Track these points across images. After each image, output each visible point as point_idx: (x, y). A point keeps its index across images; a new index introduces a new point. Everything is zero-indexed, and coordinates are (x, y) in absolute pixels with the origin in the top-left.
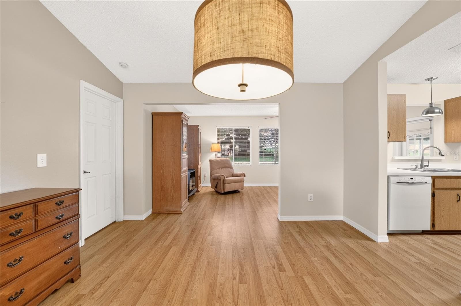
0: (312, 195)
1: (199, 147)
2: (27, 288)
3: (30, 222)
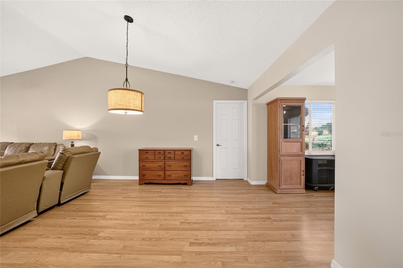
2: (173, 175)
3: (173, 156)
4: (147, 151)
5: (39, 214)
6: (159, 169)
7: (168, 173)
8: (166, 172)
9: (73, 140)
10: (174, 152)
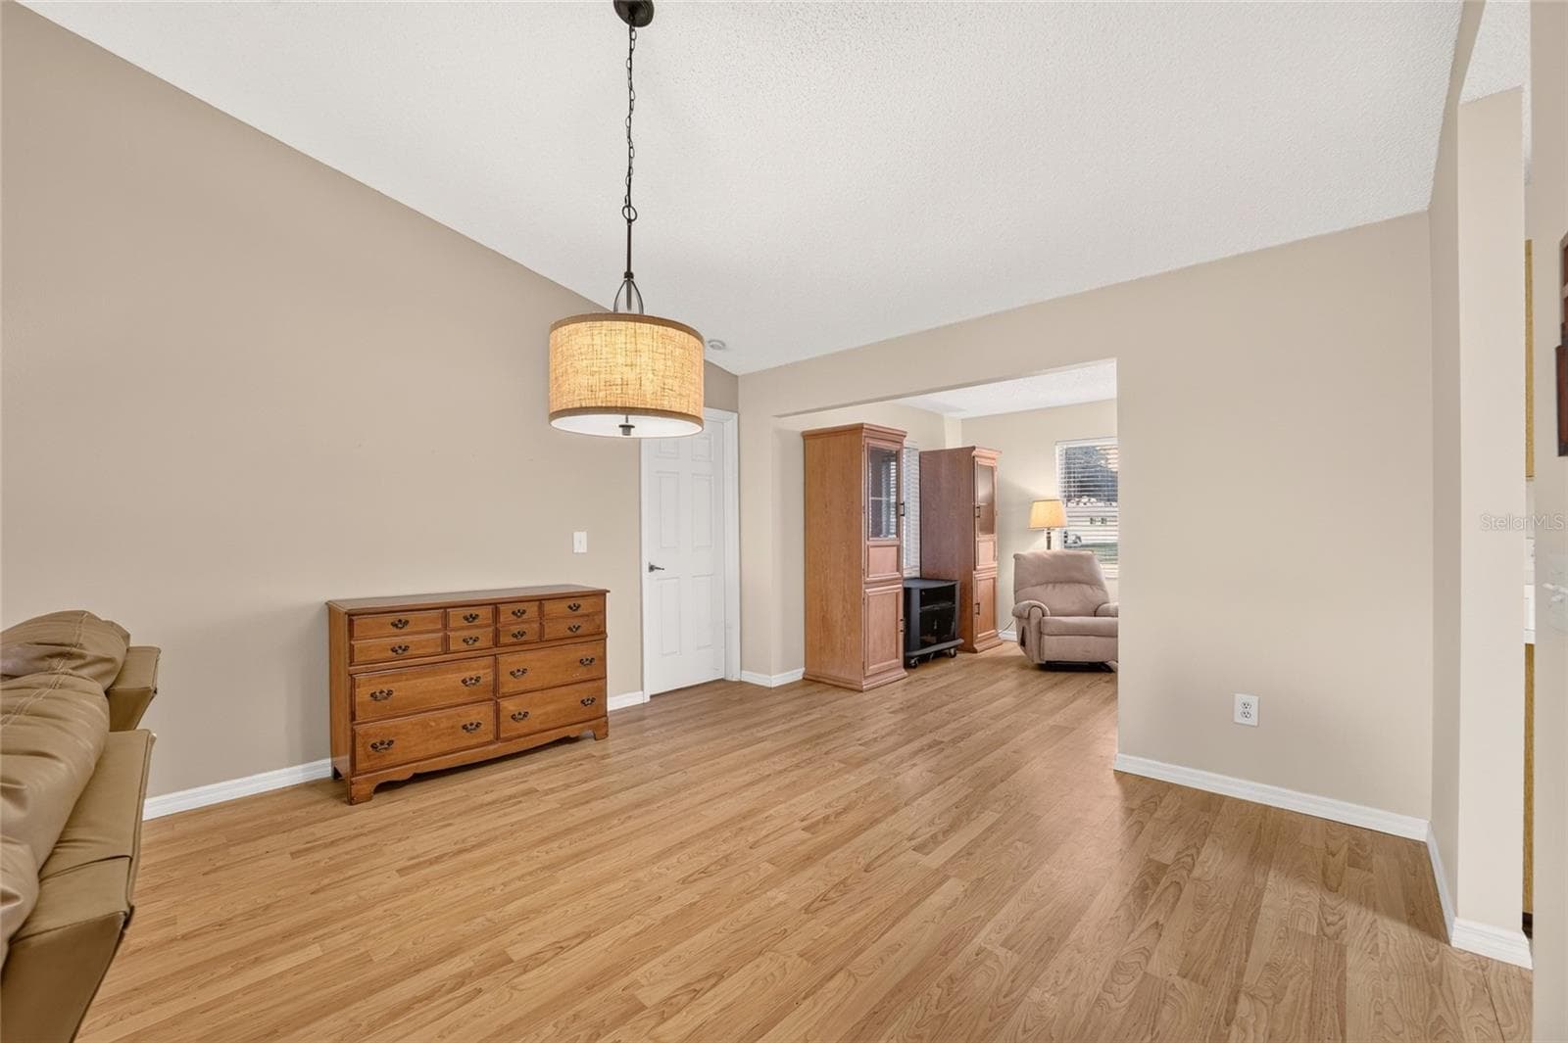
0: (1254, 700)
1: (977, 515)
2: (534, 713)
3: (535, 626)
4: (403, 617)
6: (470, 694)
8: (504, 704)
10: (541, 607)
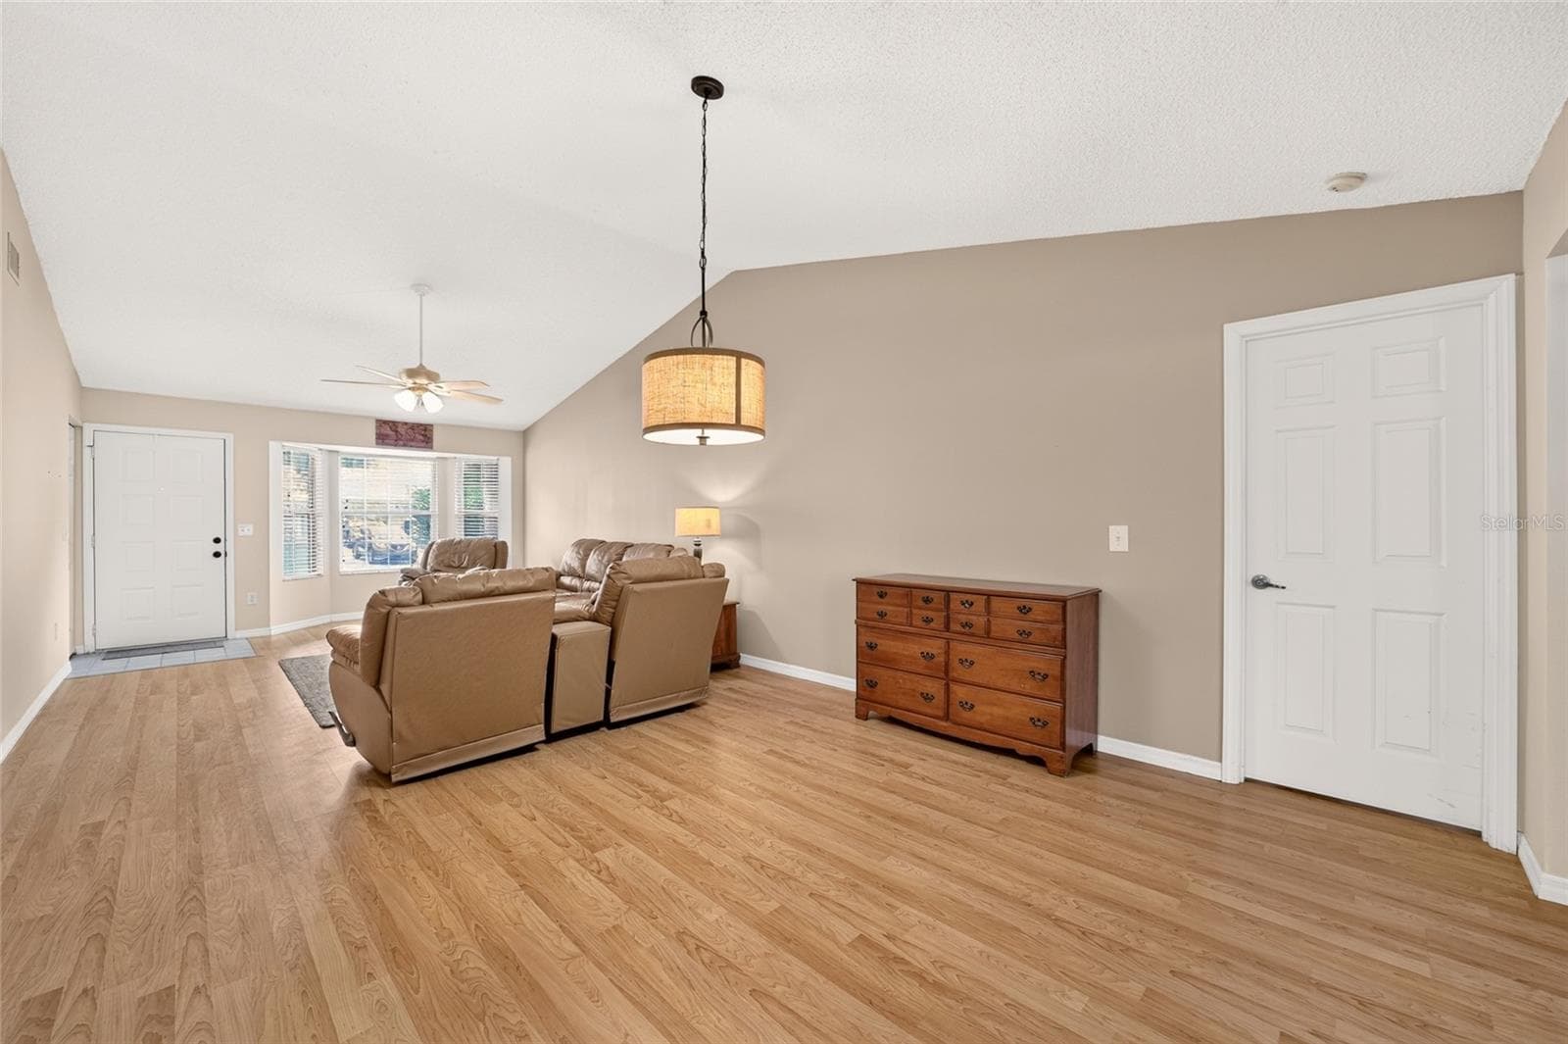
2: (979, 708)
3: (982, 620)
4: (884, 589)
5: (552, 738)
6: (927, 667)
7: (960, 692)
8: (954, 687)
9: (698, 537)
10: (988, 602)
